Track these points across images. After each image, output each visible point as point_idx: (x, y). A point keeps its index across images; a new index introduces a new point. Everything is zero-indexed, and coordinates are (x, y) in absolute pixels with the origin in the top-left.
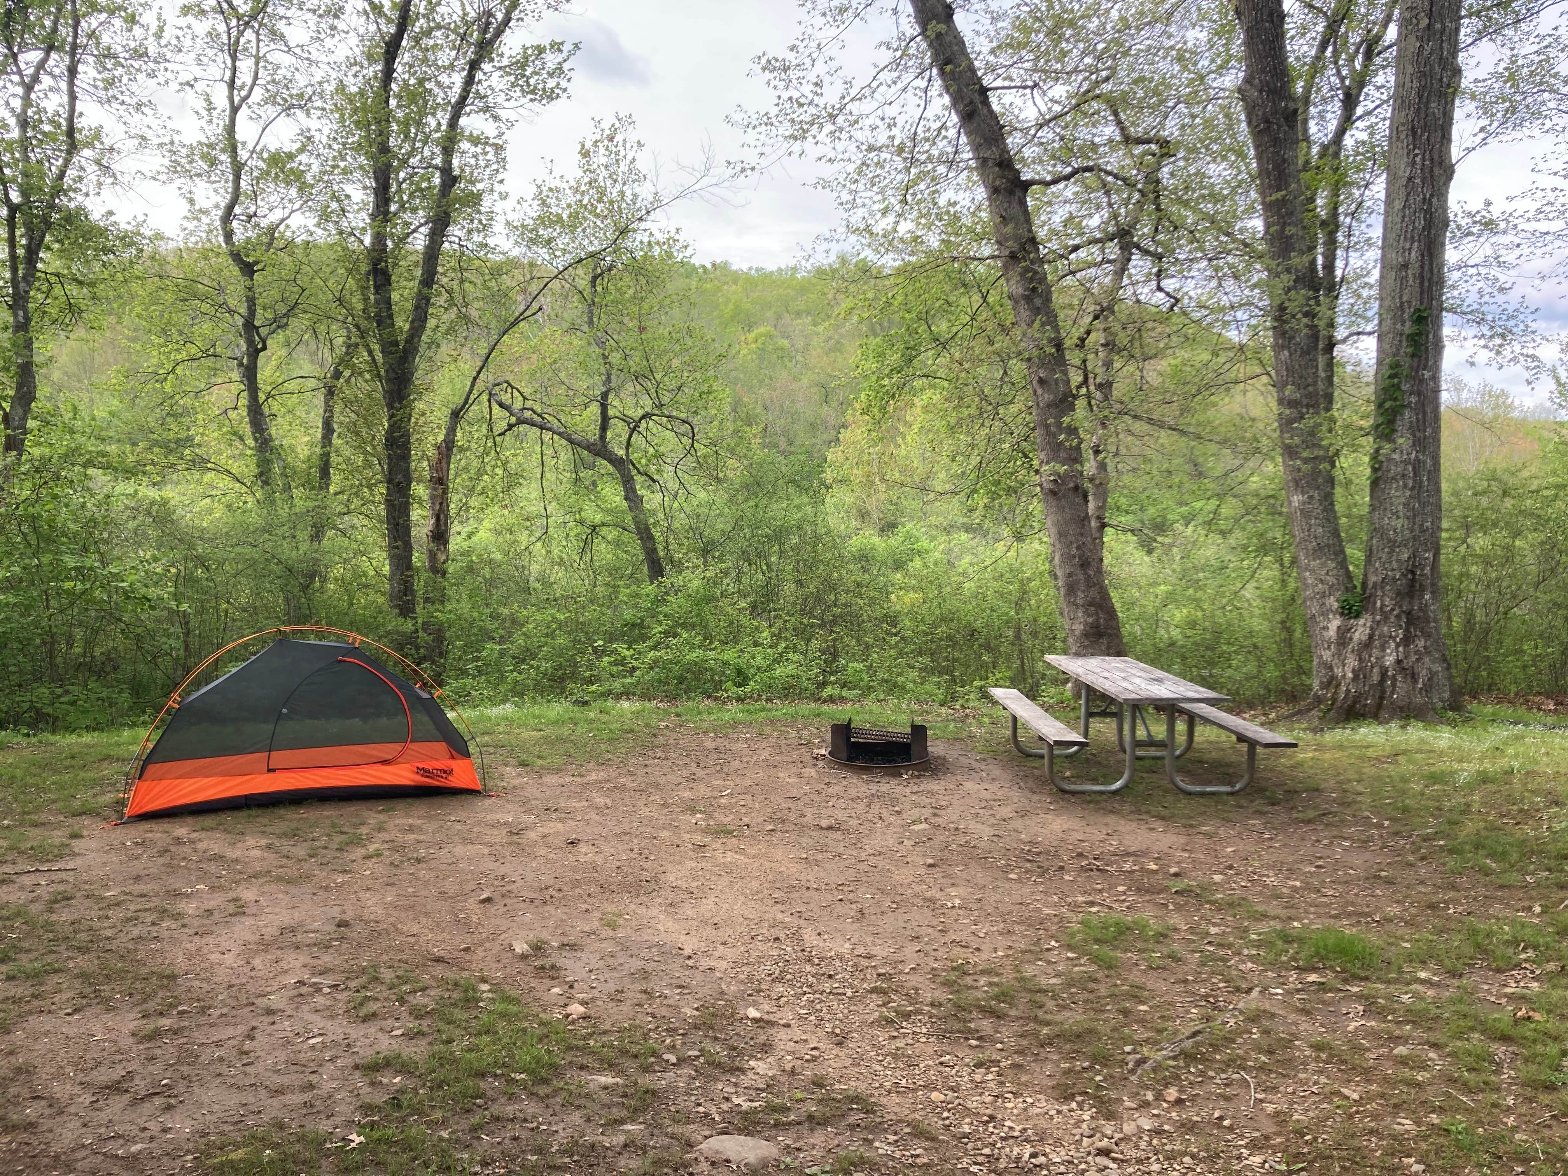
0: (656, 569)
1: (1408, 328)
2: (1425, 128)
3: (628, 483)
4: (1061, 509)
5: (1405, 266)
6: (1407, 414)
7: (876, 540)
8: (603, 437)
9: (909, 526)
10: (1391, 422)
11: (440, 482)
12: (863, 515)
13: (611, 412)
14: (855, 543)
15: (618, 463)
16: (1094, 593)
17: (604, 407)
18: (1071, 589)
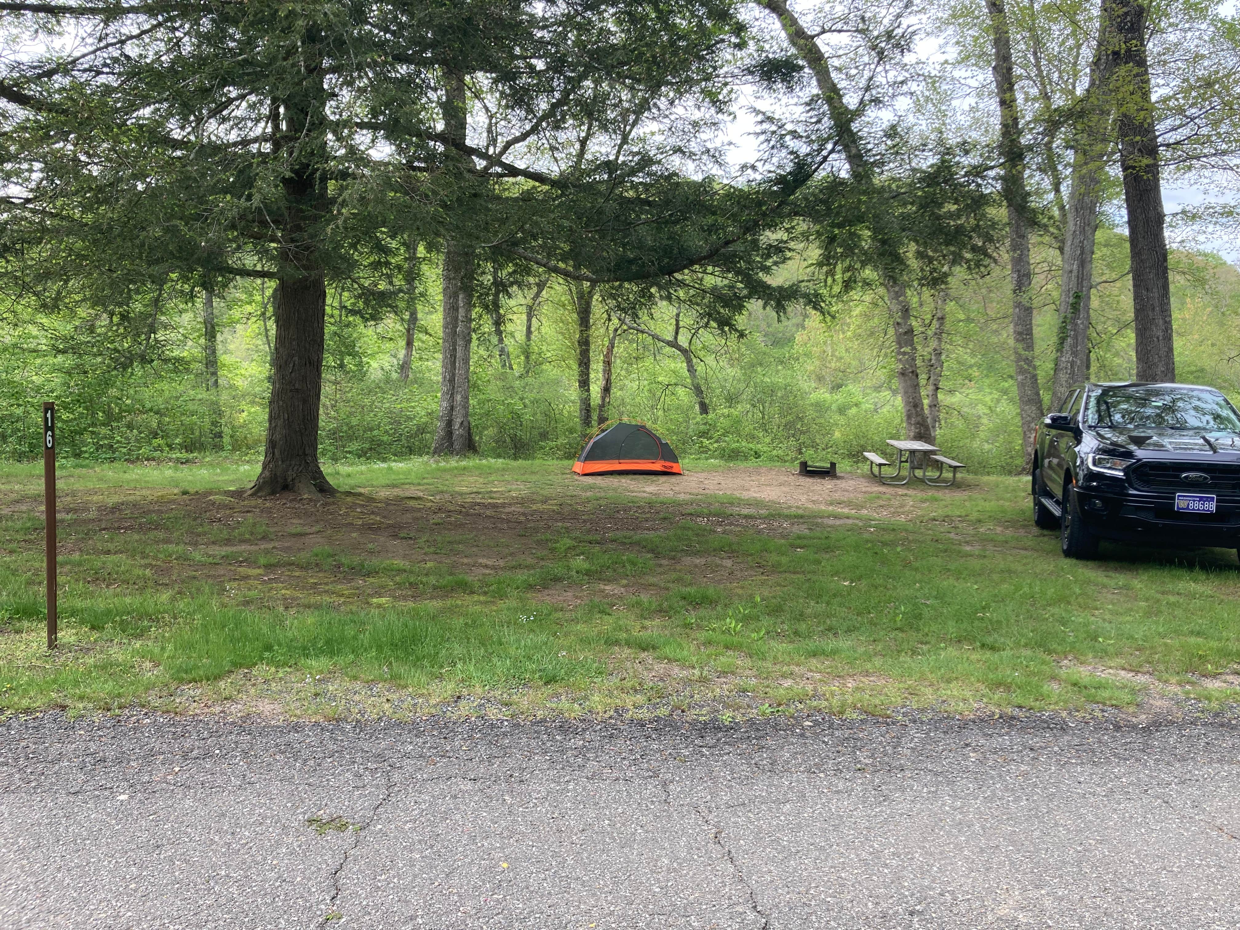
0: (704, 408)
1: (1071, 300)
2: (1082, 208)
3: (689, 362)
4: (905, 381)
5: (1071, 272)
6: (1069, 340)
7: (827, 396)
8: (676, 338)
9: (850, 387)
10: (1062, 343)
11: (608, 363)
12: (820, 379)
13: (681, 324)
14: (814, 397)
15: (684, 351)
16: (919, 419)
17: (677, 321)
18: (909, 417)
